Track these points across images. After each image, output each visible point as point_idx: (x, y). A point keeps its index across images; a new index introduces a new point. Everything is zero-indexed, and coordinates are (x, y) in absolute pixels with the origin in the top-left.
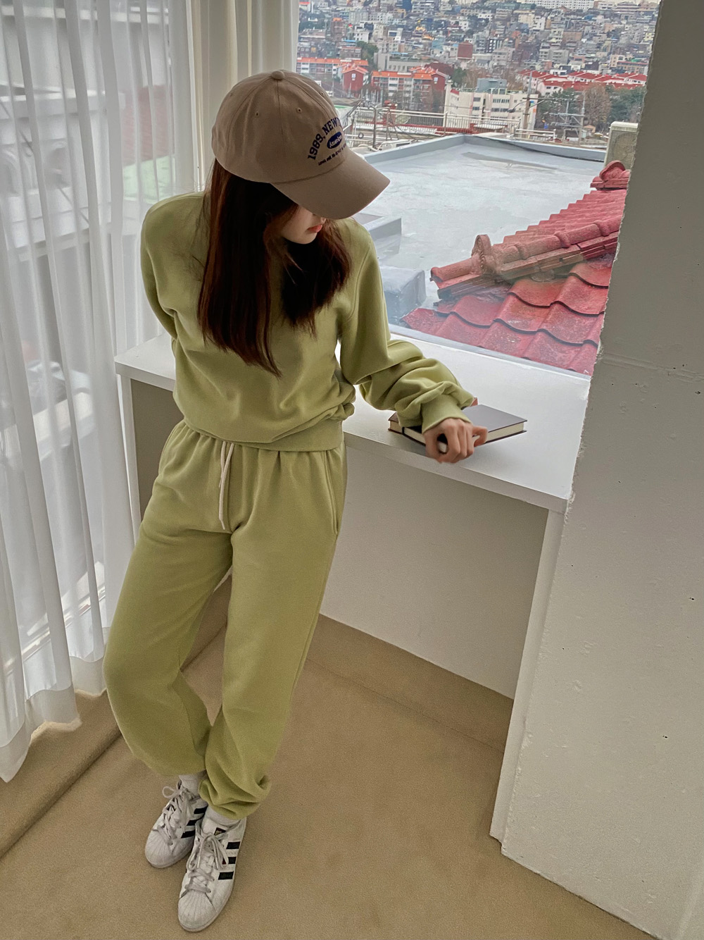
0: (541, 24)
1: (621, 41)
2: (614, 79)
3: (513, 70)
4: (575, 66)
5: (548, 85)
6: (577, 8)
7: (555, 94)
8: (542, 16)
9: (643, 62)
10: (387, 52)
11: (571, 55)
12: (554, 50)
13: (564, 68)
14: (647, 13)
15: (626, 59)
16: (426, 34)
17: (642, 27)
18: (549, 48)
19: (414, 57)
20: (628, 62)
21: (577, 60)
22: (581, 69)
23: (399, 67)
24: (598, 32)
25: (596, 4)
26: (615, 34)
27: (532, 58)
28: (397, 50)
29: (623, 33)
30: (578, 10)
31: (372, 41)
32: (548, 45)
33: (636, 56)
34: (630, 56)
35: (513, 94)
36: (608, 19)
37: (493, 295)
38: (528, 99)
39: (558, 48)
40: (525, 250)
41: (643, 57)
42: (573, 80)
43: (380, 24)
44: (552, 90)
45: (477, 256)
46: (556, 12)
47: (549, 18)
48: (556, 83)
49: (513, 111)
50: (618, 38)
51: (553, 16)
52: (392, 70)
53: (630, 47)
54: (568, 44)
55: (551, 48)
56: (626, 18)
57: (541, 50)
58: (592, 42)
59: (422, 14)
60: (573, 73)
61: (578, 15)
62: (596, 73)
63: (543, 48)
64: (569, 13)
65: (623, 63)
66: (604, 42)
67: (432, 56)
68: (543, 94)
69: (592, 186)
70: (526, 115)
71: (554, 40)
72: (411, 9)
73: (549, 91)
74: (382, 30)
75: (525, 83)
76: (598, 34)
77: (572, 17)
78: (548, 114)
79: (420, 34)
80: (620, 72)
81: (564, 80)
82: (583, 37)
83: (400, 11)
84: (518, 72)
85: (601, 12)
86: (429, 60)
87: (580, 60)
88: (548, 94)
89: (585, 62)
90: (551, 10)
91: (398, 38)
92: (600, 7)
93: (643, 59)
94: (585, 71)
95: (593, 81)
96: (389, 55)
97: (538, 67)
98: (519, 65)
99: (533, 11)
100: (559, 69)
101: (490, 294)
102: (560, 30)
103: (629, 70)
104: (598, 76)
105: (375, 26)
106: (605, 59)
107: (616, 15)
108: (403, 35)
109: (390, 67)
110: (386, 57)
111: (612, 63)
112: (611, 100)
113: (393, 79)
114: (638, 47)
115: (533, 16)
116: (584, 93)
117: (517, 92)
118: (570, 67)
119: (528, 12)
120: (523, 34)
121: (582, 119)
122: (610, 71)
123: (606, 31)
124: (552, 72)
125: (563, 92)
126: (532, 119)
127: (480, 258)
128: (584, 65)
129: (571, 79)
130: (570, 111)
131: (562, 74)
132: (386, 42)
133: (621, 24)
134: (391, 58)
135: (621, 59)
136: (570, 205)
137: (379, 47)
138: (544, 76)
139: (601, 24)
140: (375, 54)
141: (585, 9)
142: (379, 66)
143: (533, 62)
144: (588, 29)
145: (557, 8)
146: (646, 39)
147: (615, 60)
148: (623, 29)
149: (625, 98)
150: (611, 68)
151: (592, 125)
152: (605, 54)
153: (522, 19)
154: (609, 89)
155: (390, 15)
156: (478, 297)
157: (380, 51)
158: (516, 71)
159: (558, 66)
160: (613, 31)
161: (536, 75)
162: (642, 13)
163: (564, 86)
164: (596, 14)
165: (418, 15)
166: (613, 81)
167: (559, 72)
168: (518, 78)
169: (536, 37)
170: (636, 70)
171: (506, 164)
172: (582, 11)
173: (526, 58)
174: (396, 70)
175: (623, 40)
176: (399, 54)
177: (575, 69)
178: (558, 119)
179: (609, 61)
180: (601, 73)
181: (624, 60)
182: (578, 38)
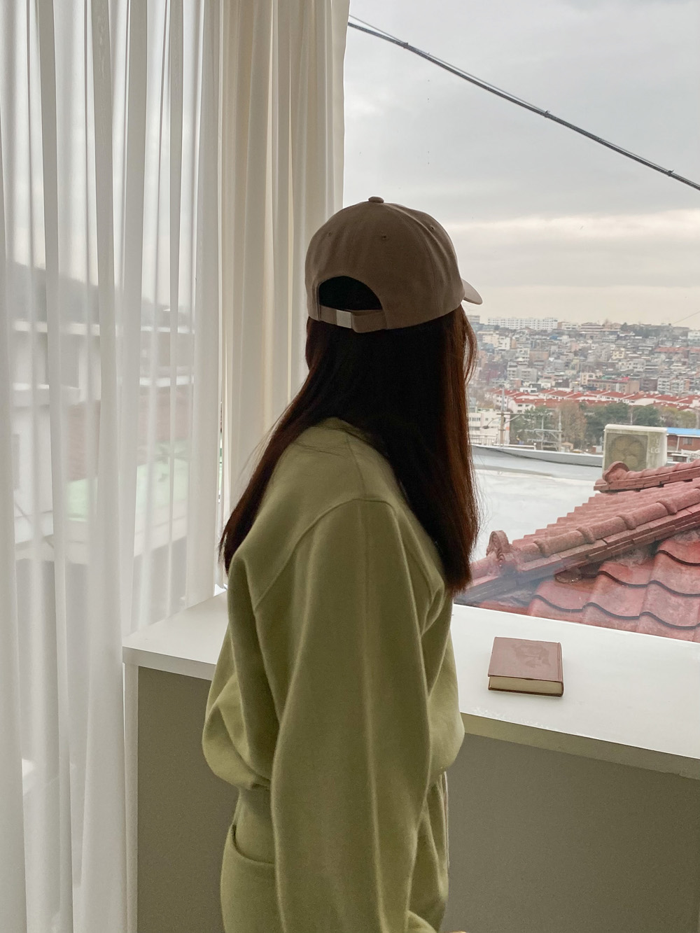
0: (506, 344)
1: (589, 360)
2: (587, 396)
3: (481, 388)
4: (545, 384)
5: (520, 403)
6: (541, 328)
7: (527, 411)
8: (507, 336)
9: (614, 379)
11: (539, 373)
12: (522, 368)
13: (534, 386)
14: (612, 333)
15: (596, 376)
17: (609, 346)
18: (516, 366)
20: (598, 380)
21: (546, 378)
22: (552, 387)
24: (565, 351)
25: (560, 324)
26: (582, 353)
27: (499, 376)
29: (590, 352)
30: (542, 331)
32: (515, 364)
33: (606, 373)
34: (599, 374)
35: (483, 412)
36: (574, 339)
38: (503, 415)
39: (525, 366)
40: (547, 547)
41: (613, 375)
42: (545, 398)
44: (524, 408)
45: (493, 555)
46: (520, 332)
47: (514, 338)
48: (528, 401)
49: (486, 427)
50: (586, 357)
51: (518, 336)
53: (599, 365)
54: (536, 363)
55: (519, 367)
56: (592, 338)
57: (508, 369)
58: (560, 361)
60: (543, 390)
61: (542, 335)
62: (568, 390)
63: (511, 366)
64: (533, 333)
65: (594, 381)
66: (572, 361)
68: (515, 412)
69: (596, 488)
70: (502, 430)
71: (520, 359)
73: (520, 408)
75: (495, 402)
76: (565, 353)
77: (537, 337)
78: (523, 431)
80: (591, 389)
81: (535, 398)
82: (550, 356)
84: (487, 391)
85: (566, 333)
87: (550, 378)
88: (519, 411)
89: (555, 380)
90: (515, 330)
92: (564, 328)
93: (613, 377)
94: (555, 389)
95: (565, 398)
97: (507, 386)
98: (488, 384)
99: (497, 332)
100: (529, 387)
102: (526, 349)
103: (600, 387)
104: (570, 393)
106: (575, 377)
107: (581, 335)
111: (583, 381)
112: (585, 416)
114: (608, 365)
115: (498, 336)
116: (557, 410)
117: (487, 410)
118: (540, 385)
119: (492, 332)
120: (489, 354)
121: (560, 435)
122: (581, 389)
123: (573, 350)
124: (522, 390)
125: (536, 409)
126: (507, 434)
127: (498, 556)
128: (554, 383)
129: (542, 396)
130: (544, 428)
131: (532, 391)
133: (587, 343)
135: (590, 376)
136: (577, 509)
138: (514, 394)
139: (567, 343)
141: (549, 330)
143: (502, 380)
144: (553, 348)
145: (521, 329)
146: (614, 357)
147: (585, 377)
148: (590, 348)
149: (600, 414)
150: (582, 386)
151: (569, 442)
152: (574, 372)
153: (487, 339)
154: (583, 406)
158: (485, 389)
159: (528, 384)
160: (580, 350)
161: (507, 393)
162: (607, 333)
163: (536, 404)
164: (561, 334)
166: (586, 398)
167: (529, 390)
168: (487, 396)
169: (502, 357)
170: (607, 388)
172: (545, 331)
173: (493, 378)
175: (591, 359)
177: (545, 387)
178: (534, 435)
179: (579, 379)
180: (573, 391)
181: (594, 378)
182: (544, 356)
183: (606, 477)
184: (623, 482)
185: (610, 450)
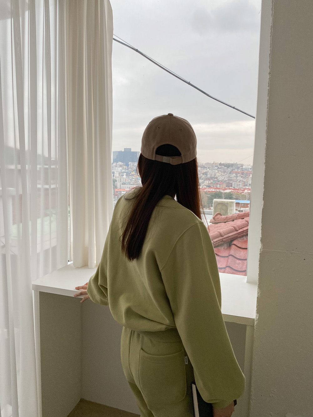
1: (208, 176)
14: (216, 166)
15: (211, 182)
19: (131, 183)
23: (126, 187)
28: (124, 181)
29: (208, 173)
33: (214, 181)
43: (117, 171)
52: (123, 188)
53: (212, 178)
56: (209, 168)
59: (133, 168)
66: (202, 176)
67: (138, 183)
69: (210, 222)
72: (129, 166)
74: (118, 174)
79: (133, 175)
80: (209, 187)
83: (124, 167)
93: (217, 182)
96: (121, 183)
103: (212, 186)
107: (205, 167)
108: (126, 175)
111: (206, 184)
112: (207, 197)
113: (124, 192)
114: (215, 178)
122: (205, 187)
123: (202, 172)
132: (120, 178)
133: (207, 170)
137: (117, 180)
142: (118, 187)
146: (217, 175)
152: (203, 181)
155: (121, 168)
162: (214, 166)
166: (207, 190)
170: (215, 186)
179: (204, 183)
183: (214, 218)
184: (220, 220)
185: (215, 208)
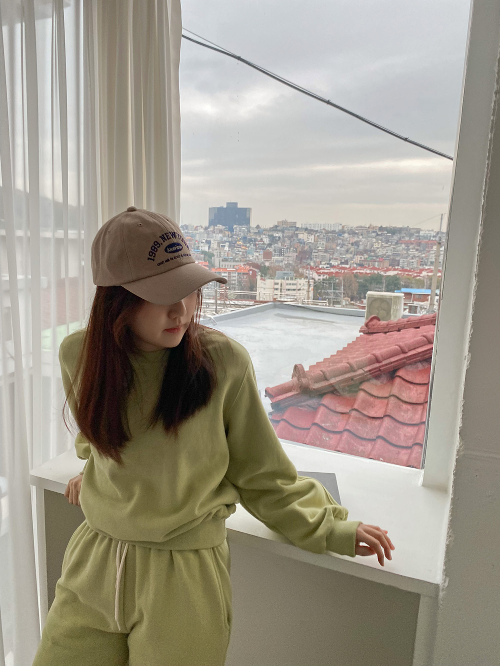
0: (311, 239)
2: (359, 269)
3: (297, 266)
4: (334, 263)
5: (319, 274)
6: (332, 229)
7: (324, 279)
8: (312, 234)
9: (374, 259)
10: (220, 257)
11: (331, 256)
12: (321, 254)
13: (328, 264)
14: (373, 232)
15: (364, 258)
16: (243, 246)
17: (372, 240)
18: (317, 252)
19: (236, 260)
20: (365, 260)
21: (335, 259)
22: (338, 264)
23: (228, 266)
24: (346, 243)
25: (343, 227)
26: (356, 244)
27: (308, 258)
28: (226, 256)
29: (361, 243)
30: (333, 231)
31: (211, 250)
32: (317, 251)
33: (370, 256)
34: (366, 256)
35: (298, 280)
36: (351, 236)
37: (310, 406)
38: (309, 282)
39: (323, 252)
40: (328, 374)
41: (374, 257)
42: (334, 271)
43: (215, 240)
44: (322, 277)
45: (295, 379)
46: (320, 232)
47: (316, 235)
48: (324, 273)
49: (299, 290)
50: (358, 246)
51: (318, 234)
52: (224, 267)
53: (366, 251)
54: (329, 251)
55: (319, 253)
56: (362, 235)
57: (313, 254)
58: (343, 249)
59: (240, 234)
60: (333, 267)
61: (333, 234)
62: (347, 266)
63: (314, 252)
64: (328, 232)
65: (363, 261)
66: (350, 249)
67: (248, 259)
68: (317, 280)
69: (360, 331)
70: (308, 291)
71: (320, 248)
72: (233, 231)
73: (319, 278)
74: (216, 244)
75: (305, 274)
77: (330, 234)
78: (321, 292)
79: (239, 246)
80: (361, 265)
81: (329, 271)
82: (337, 246)
83: (227, 233)
84: (300, 267)
85: (347, 232)
86: (246, 261)
87: (337, 259)
88: (319, 279)
89: (340, 260)
90: (317, 231)
91: (227, 248)
92: (346, 229)
93: (374, 258)
94: (340, 266)
95: (346, 271)
96: (221, 259)
97: (312, 264)
98: (300, 263)
99: (307, 232)
100: (325, 264)
101: (307, 405)
102: (323, 242)
103: (366, 264)
104: (348, 268)
105: (212, 242)
106: (352, 259)
107: (356, 233)
108: (229, 247)
109: (222, 266)
110: (220, 260)
111: (356, 261)
112: (358, 282)
113: (225, 273)
114: (371, 251)
115: (307, 234)
116: (341, 278)
117: (300, 279)
118: (331, 263)
119: (303, 232)
120: (301, 245)
121: (342, 294)
122: (355, 265)
123: (351, 242)
124: (321, 266)
125: (329, 278)
126: (311, 294)
127: (298, 380)
128: (339, 262)
129: (332, 270)
130: (334, 289)
131: (327, 267)
132: (219, 251)
133: (359, 238)
134: (223, 260)
135: (361, 258)
136: (349, 345)
137: (215, 254)
138: (316, 269)
139: (347, 238)
140: (213, 258)
141: (337, 230)
142: (215, 265)
143: (309, 261)
144: (339, 241)
145: (321, 230)
146: (375, 247)
147: (358, 259)
148: (361, 241)
149: (366, 280)
150: (356, 264)
151: (348, 297)
152: (351, 255)
153: (301, 236)
154: (356, 276)
155: (221, 235)
156: (299, 408)
157: (216, 256)
158: (299, 266)
159: (324, 263)
160: (355, 242)
161: (312, 268)
162: (371, 232)
163: (329, 275)
164: (344, 232)
165: (238, 235)
166: (358, 271)
167: (325, 266)
168: (301, 270)
169: (309, 247)
170: (370, 265)
171: (302, 320)
172: (335, 231)
173: (305, 259)
174: (226, 267)
175: (361, 247)
176: (227, 258)
177: (334, 265)
178: (327, 294)
179: (354, 260)
180: (350, 267)
181: (363, 259)
182: (334, 246)
183: (367, 325)
184: (377, 328)
185: (370, 307)
